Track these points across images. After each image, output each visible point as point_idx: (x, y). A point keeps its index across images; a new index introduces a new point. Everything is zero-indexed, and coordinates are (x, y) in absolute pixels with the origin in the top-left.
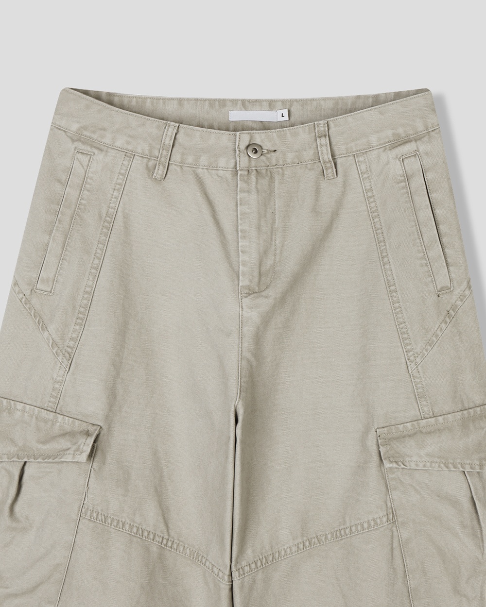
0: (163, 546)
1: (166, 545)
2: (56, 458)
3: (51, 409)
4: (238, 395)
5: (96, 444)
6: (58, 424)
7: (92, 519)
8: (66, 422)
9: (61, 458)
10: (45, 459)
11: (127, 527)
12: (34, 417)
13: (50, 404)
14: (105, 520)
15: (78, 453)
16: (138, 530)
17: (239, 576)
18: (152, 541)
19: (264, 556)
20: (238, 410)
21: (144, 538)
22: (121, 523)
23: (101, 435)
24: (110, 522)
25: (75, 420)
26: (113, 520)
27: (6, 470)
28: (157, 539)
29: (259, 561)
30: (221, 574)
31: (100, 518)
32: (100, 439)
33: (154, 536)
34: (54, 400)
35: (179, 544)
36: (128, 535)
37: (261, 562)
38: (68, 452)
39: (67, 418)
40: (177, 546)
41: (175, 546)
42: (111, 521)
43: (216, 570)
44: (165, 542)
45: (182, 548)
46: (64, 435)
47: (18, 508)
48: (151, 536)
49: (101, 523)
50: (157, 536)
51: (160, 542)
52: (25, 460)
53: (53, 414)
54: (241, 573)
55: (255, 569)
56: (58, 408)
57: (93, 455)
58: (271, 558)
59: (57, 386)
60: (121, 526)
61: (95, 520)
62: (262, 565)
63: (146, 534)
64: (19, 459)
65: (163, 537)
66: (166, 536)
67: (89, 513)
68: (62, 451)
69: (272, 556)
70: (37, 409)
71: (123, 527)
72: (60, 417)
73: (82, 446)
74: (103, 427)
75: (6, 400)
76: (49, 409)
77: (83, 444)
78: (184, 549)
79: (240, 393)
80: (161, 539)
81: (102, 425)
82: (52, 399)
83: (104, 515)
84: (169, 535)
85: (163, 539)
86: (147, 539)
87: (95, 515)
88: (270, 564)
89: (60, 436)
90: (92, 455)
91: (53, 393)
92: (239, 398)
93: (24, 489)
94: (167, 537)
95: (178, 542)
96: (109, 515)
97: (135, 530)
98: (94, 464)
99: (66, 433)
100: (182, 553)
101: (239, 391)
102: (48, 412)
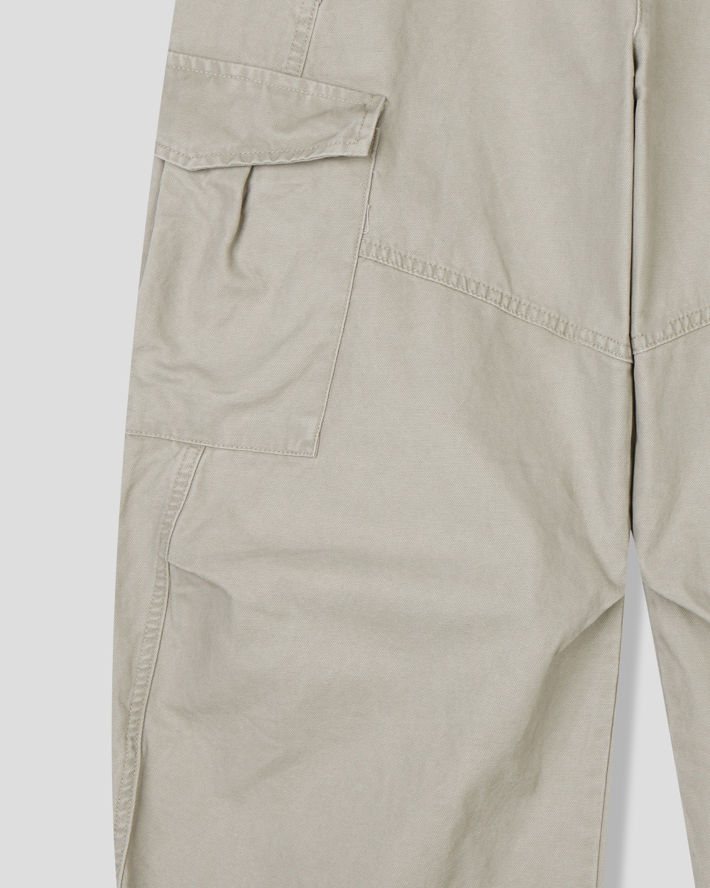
0: (503, 308)
1: (508, 307)
2: (312, 152)
3: (294, 72)
4: (638, 17)
5: (379, 129)
6: (309, 97)
7: (381, 261)
8: (323, 92)
9: (321, 152)
10: (292, 157)
11: (441, 273)
12: (264, 86)
13: (291, 62)
14: (402, 262)
15: (353, 140)
16: (458, 280)
17: (647, 346)
18: (484, 299)
19: (685, 314)
20: (638, 45)
21: (471, 294)
22: (430, 267)
23: (387, 113)
24: (410, 265)
25: (339, 88)
26: (415, 262)
27: (217, 186)
28: (492, 295)
29: (678, 322)
30: (611, 345)
31: (394, 259)
32: (386, 120)
33: (487, 291)
34: (297, 55)
35: (529, 306)
36: (443, 288)
37: (682, 325)
38: (334, 140)
39: (324, 86)
40: (527, 310)
41: (523, 309)
42: (413, 264)
43: (601, 341)
44: (505, 301)
45: (535, 314)
46: (322, 114)
47: (240, 254)
48: (483, 291)
49: (396, 266)
50: (492, 292)
51: (498, 301)
52: (254, 162)
53: (298, 79)
54: (650, 340)
55: (672, 335)
56: (306, 70)
57: (375, 149)
58: (697, 318)
59: (302, 29)
60: (430, 271)
61: (386, 263)
62: (684, 330)
63: (473, 286)
64: (242, 160)
65: (502, 294)
66: (507, 292)
67: (374, 250)
68: (320, 141)
69: (699, 315)
70: (268, 73)
71: (433, 275)
72: (312, 86)
73: (358, 129)
74: (390, 100)
75: (209, 61)
76: (290, 71)
77: (359, 126)
78: (538, 315)
79: (641, 14)
80: (499, 296)
81: (387, 95)
82: (294, 54)
83: (400, 254)
84: (511, 290)
85: (502, 298)
86: (475, 296)
87: (384, 253)
88: (696, 328)
89: (313, 117)
90: (374, 147)
91: (296, 43)
92: (641, 21)
93: (250, 219)
94: (509, 294)
95: (528, 303)
96: (409, 254)
97: (454, 279)
98: (377, 165)
99: (325, 113)
100: (536, 321)
101: (639, 9)
102: (289, 76)
